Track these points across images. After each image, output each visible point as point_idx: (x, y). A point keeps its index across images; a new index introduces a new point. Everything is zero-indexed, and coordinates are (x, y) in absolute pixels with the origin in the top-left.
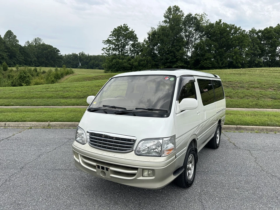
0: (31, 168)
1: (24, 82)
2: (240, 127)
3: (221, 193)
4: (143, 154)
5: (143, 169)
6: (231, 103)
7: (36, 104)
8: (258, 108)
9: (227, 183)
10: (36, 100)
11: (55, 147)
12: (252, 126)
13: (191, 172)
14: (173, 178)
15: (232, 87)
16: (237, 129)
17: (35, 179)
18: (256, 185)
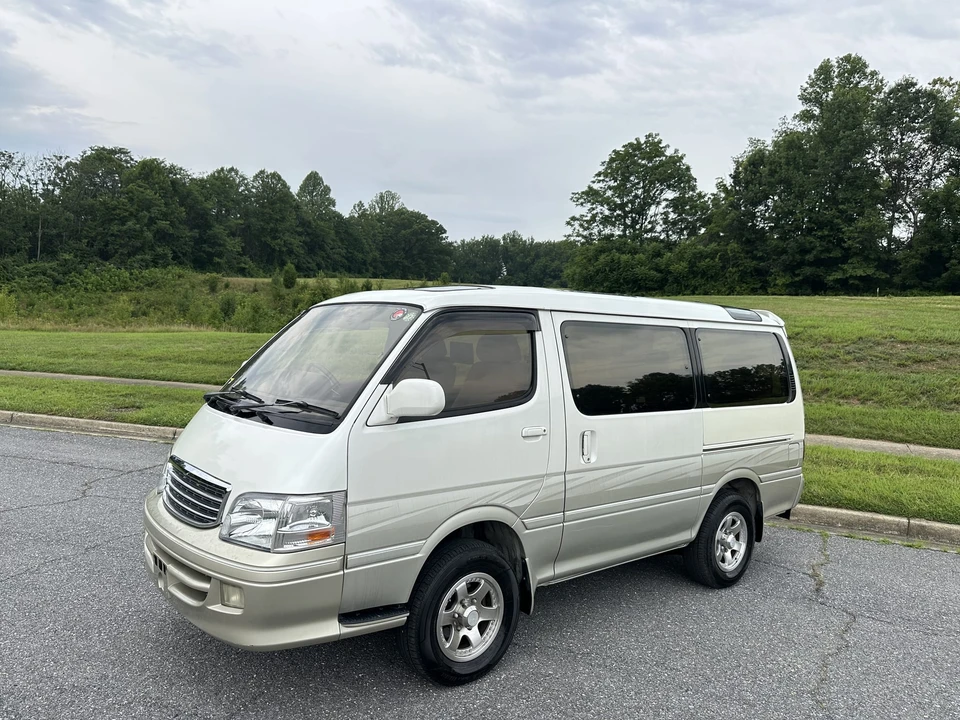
2: (924, 527)
5: (223, 582)
16: (907, 532)
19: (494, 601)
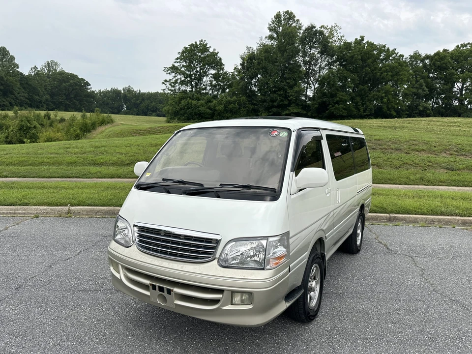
0: (35, 288)
1: (28, 136)
2: (395, 217)
3: (367, 330)
4: (232, 264)
5: (233, 292)
6: (380, 176)
7: (47, 175)
8: (425, 185)
9: (376, 314)
10: (47, 167)
11: (78, 250)
12: (415, 214)
13: (315, 295)
14: (284, 306)
15: (382, 149)
16: (390, 220)
17: (41, 307)
18: (424, 316)
19: (316, 277)
